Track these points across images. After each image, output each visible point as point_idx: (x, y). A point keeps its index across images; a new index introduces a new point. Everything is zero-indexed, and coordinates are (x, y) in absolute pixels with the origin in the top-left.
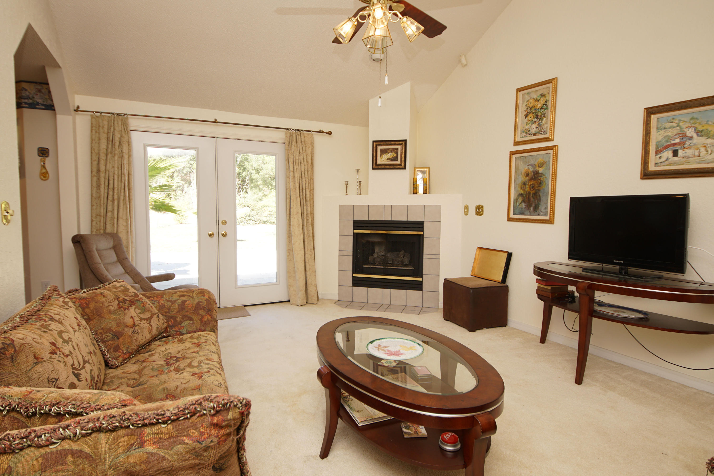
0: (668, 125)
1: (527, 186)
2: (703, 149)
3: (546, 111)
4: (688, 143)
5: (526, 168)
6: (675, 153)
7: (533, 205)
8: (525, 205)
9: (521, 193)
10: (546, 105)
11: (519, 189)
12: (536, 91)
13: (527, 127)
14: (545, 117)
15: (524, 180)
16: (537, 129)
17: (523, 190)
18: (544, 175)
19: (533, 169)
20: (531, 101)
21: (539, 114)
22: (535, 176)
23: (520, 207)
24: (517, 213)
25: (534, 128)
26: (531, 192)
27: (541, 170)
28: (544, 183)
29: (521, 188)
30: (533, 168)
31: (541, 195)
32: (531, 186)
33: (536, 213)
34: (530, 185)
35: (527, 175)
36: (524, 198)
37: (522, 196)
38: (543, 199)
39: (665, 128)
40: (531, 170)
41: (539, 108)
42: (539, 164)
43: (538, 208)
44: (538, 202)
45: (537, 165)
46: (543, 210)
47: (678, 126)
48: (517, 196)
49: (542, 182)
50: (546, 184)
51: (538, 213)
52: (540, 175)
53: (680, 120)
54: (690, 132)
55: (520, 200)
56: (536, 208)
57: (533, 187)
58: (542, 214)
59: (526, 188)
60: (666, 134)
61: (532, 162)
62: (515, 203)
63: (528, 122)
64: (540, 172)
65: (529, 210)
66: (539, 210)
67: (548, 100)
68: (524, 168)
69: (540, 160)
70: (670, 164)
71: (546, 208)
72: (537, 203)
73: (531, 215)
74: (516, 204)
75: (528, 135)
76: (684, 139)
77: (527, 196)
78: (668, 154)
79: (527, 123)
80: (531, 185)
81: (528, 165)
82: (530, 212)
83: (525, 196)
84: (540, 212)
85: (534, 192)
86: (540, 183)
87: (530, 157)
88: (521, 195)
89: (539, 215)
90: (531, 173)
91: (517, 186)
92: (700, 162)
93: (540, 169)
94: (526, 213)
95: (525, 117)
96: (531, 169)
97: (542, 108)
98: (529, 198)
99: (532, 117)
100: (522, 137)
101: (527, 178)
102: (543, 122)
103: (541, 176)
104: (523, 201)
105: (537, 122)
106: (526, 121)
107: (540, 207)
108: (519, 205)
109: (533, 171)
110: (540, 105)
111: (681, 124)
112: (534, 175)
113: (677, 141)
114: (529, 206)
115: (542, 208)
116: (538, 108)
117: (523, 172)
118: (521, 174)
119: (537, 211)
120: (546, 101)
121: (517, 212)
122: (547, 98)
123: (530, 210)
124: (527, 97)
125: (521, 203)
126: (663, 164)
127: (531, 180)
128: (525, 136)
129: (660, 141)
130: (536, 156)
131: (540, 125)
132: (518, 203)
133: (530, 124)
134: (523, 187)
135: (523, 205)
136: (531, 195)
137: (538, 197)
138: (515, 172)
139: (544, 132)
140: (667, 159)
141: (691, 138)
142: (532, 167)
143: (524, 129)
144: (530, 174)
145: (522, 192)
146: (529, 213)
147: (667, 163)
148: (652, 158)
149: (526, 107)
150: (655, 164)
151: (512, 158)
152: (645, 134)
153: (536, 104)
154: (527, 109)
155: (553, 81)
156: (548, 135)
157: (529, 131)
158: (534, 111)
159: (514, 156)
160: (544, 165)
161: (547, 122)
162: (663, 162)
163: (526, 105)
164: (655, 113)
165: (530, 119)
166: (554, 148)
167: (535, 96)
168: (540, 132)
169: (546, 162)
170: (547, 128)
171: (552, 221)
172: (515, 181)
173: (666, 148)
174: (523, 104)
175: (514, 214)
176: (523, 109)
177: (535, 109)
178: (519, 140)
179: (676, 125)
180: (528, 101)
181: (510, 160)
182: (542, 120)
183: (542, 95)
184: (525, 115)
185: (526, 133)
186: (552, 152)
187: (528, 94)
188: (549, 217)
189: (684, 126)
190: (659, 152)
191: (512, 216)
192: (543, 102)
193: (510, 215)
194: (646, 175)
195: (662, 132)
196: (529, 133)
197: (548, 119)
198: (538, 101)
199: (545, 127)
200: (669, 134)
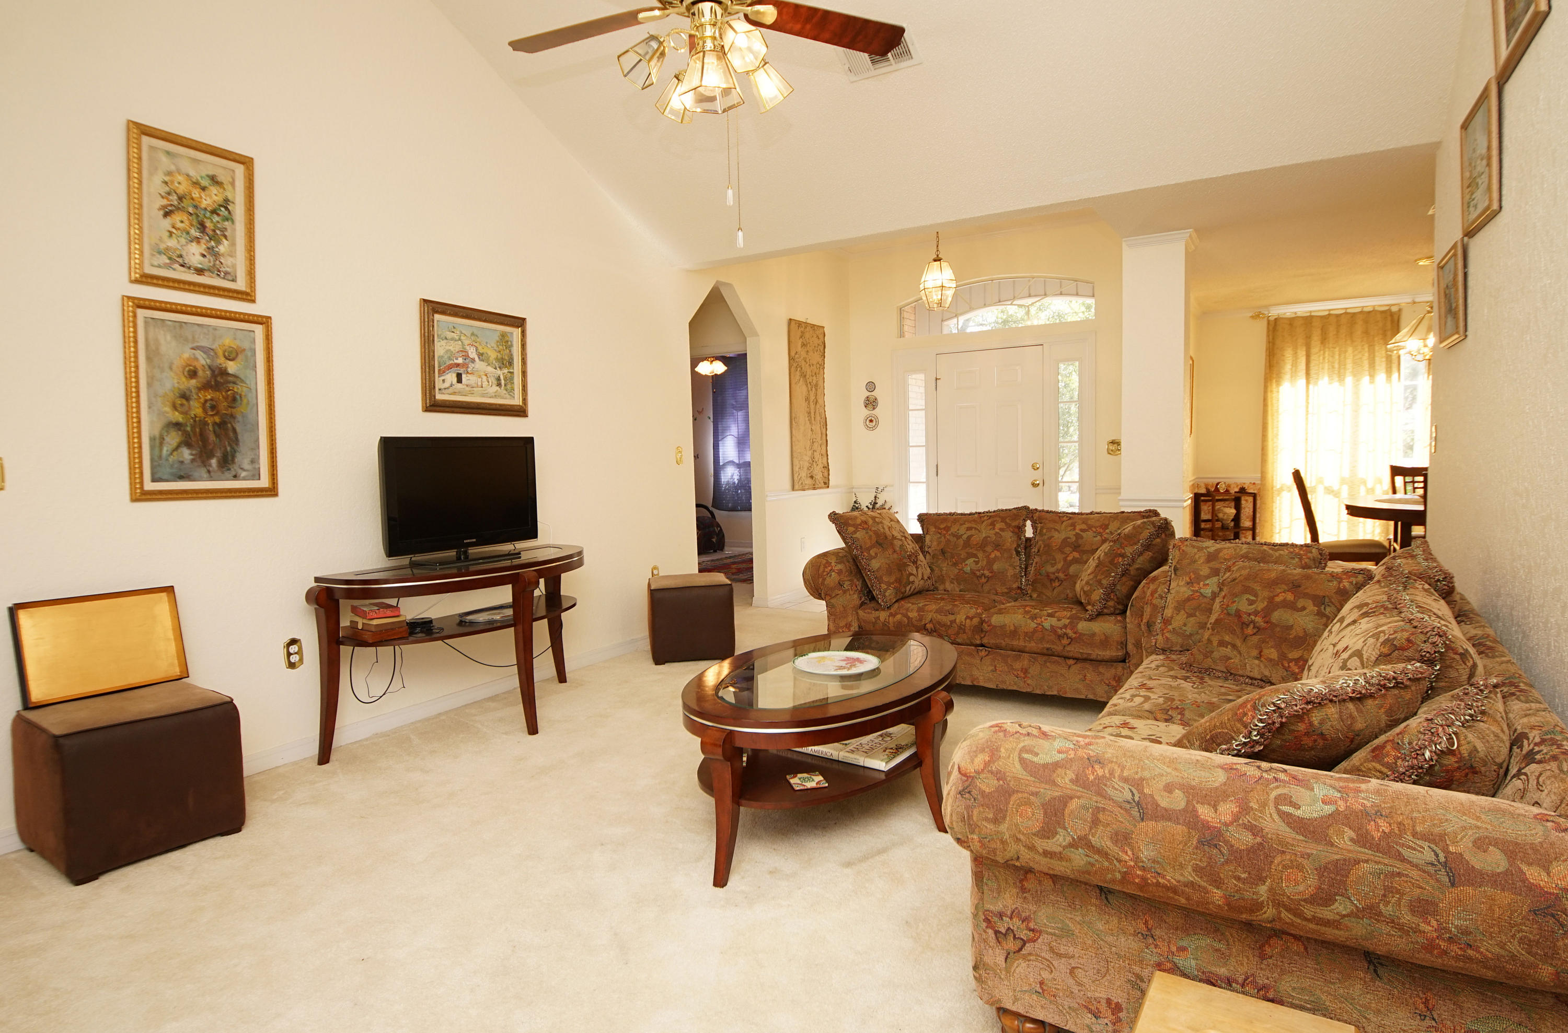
0: (450, 335)
1: (194, 403)
2: (484, 378)
3: (226, 223)
4: (471, 366)
5: (186, 355)
6: (459, 380)
7: (219, 454)
8: (192, 454)
9: (174, 421)
10: (226, 209)
11: (167, 409)
12: (196, 161)
13: (172, 243)
14: (226, 237)
15: (182, 387)
16: (206, 260)
17: (181, 413)
18: (242, 381)
19: (208, 361)
20: (180, 178)
21: (208, 224)
22: (216, 381)
23: (171, 459)
24: (165, 477)
25: (194, 253)
26: (210, 420)
27: (232, 367)
28: (245, 401)
29: (175, 407)
30: (209, 358)
31: (238, 429)
32: (208, 405)
33: (227, 474)
34: (202, 400)
35: (193, 374)
36: (186, 434)
37: (180, 430)
38: (244, 437)
39: (446, 339)
40: (203, 362)
41: (206, 209)
42: (225, 351)
43: (233, 457)
44: (230, 445)
45: (220, 353)
46: (246, 464)
47: (460, 339)
48: (163, 429)
49: (238, 397)
50: (248, 403)
51: (234, 473)
52: (231, 379)
53: (460, 331)
54: (472, 354)
55: (173, 439)
56: (227, 462)
57: (213, 407)
58: (243, 474)
59: (190, 408)
60: (448, 348)
61: (204, 343)
62: (157, 450)
63: (174, 231)
64: (230, 371)
65: (205, 466)
66: (236, 467)
67: (230, 198)
68: (176, 352)
69: (228, 341)
70: (454, 393)
71: (255, 461)
72: (229, 449)
73: (211, 479)
74: (161, 450)
75: (176, 266)
76: (467, 361)
77: (198, 430)
78: (451, 377)
79: (171, 233)
80: (206, 401)
81: (193, 349)
82: (209, 472)
83: (189, 429)
84: (240, 471)
85: (217, 419)
86: (234, 399)
87: (196, 327)
88: (177, 425)
89: (235, 477)
90: (204, 371)
91: (159, 399)
92: (483, 395)
93: (231, 363)
94: (196, 474)
95: (162, 212)
96: (202, 359)
97: (214, 212)
98: (203, 437)
99: (187, 223)
100: (156, 263)
101: (193, 382)
102: (222, 249)
103: (234, 383)
104: (187, 444)
105: (203, 241)
106: (166, 223)
107: (239, 458)
108: (171, 454)
109: (209, 367)
110: (209, 201)
111: (462, 338)
112: (214, 375)
113: (460, 361)
114: (204, 455)
115: (243, 460)
116: (203, 206)
117: (178, 363)
118: (171, 368)
119: (229, 469)
120: (227, 201)
121: (165, 471)
122: (229, 196)
123: (210, 465)
124: (166, 163)
125: (176, 449)
126: (447, 391)
127: (206, 386)
128: (168, 266)
129: (442, 356)
130: (215, 329)
131: (212, 252)
132: (165, 449)
133: (183, 241)
134: (182, 405)
135: (186, 454)
136: (211, 428)
137: (231, 434)
138: (149, 359)
139: (226, 273)
140: (451, 385)
141: (473, 361)
142: (205, 356)
143: (162, 246)
144: (200, 373)
145: (178, 417)
146: (205, 475)
147: (451, 390)
148: (437, 382)
149: (167, 189)
150: (440, 390)
151: (135, 316)
152: (428, 341)
153: (196, 193)
154: (169, 194)
155: (246, 162)
156: (241, 284)
157: (181, 256)
158: (191, 210)
159: (141, 313)
160: (240, 357)
161: (232, 254)
162: (448, 388)
163: (166, 183)
164: (437, 312)
165: (179, 225)
166: (265, 321)
167: (192, 173)
168: (216, 270)
169: (244, 350)
170: (234, 266)
171: (272, 491)
172: (149, 385)
173: (450, 367)
174: (151, 174)
175: (154, 480)
176: (154, 186)
177: (196, 207)
178: (149, 270)
179: (457, 338)
180: (169, 173)
181: (129, 322)
182: (219, 242)
183: (214, 179)
184: (163, 207)
185: (170, 258)
186: (259, 330)
187: (168, 153)
188: (264, 482)
189: (466, 342)
190: (442, 373)
191: (149, 486)
192: (219, 199)
193: (142, 483)
194: (433, 406)
195: (443, 343)
196: (180, 260)
197: (233, 244)
198: (204, 189)
199: (227, 261)
200: (451, 348)
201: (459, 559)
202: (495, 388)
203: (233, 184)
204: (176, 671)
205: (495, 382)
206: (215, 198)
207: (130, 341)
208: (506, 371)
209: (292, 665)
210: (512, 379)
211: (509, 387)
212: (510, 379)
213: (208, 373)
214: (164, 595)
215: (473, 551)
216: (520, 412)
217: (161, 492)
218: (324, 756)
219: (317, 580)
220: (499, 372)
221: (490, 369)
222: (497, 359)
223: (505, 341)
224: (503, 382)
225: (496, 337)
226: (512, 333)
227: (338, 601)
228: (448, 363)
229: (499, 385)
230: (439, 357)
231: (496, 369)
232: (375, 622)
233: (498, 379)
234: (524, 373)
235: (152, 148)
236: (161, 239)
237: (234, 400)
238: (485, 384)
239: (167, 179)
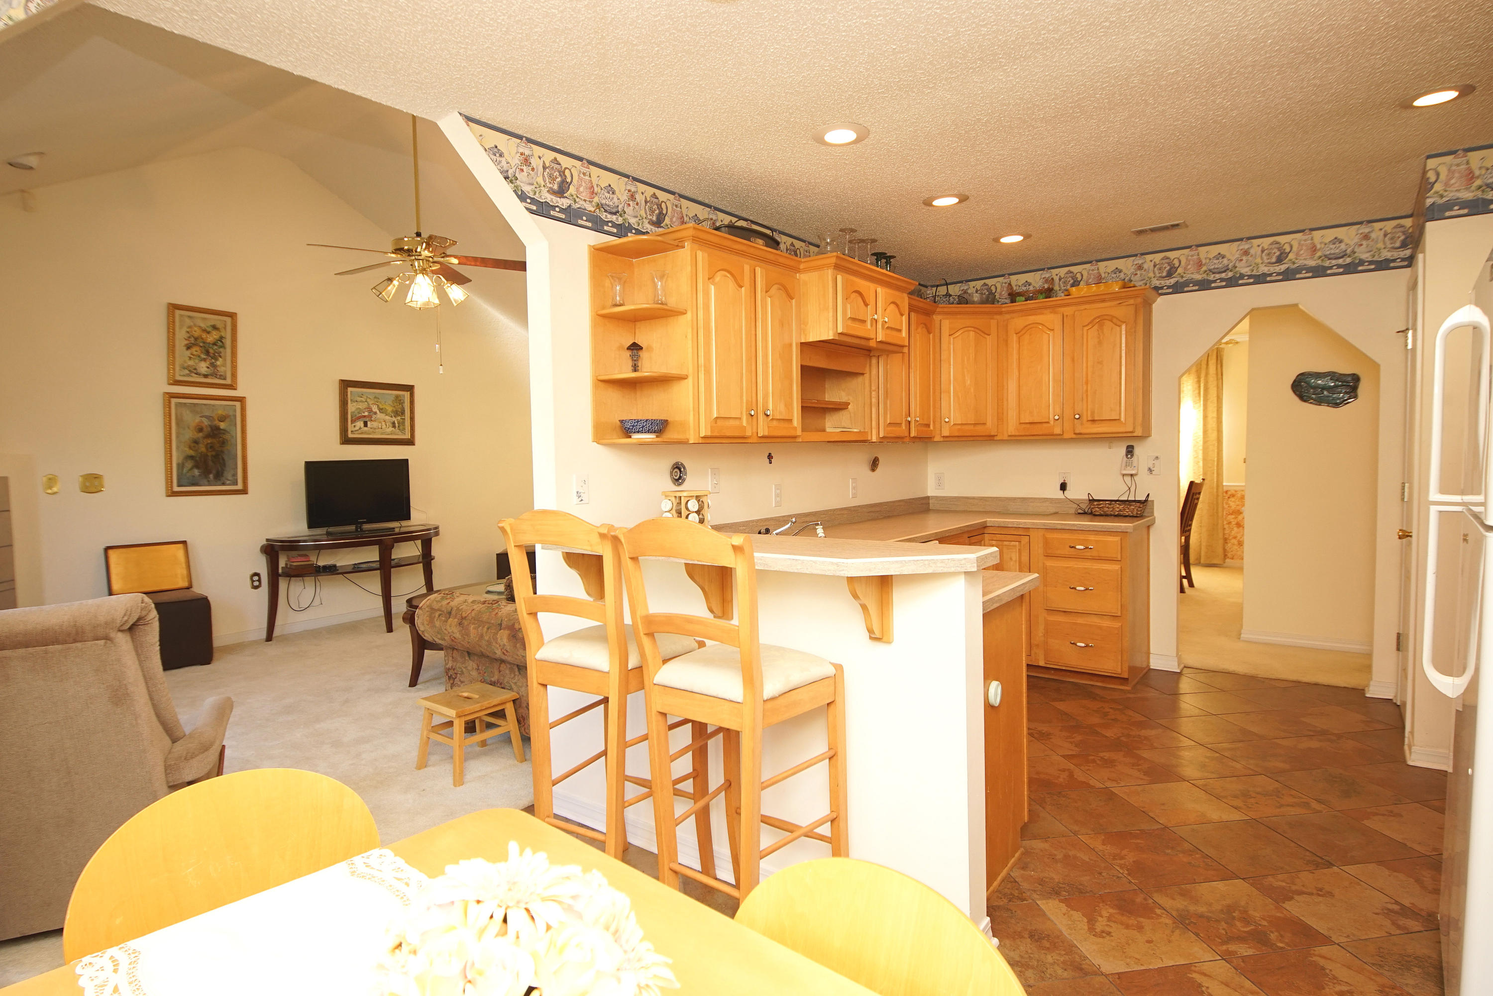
0: (359, 399)
1: (201, 445)
2: (384, 423)
3: (221, 349)
4: (374, 416)
5: (197, 421)
6: (366, 424)
7: (214, 472)
8: (199, 472)
9: (190, 455)
10: (221, 342)
11: (187, 449)
12: (205, 319)
13: (191, 363)
14: (220, 356)
15: (195, 437)
16: (209, 369)
17: (194, 451)
18: (228, 433)
19: (209, 423)
20: (196, 329)
21: (211, 351)
22: (213, 433)
23: (188, 475)
24: (184, 484)
25: (203, 367)
26: (209, 454)
27: (222, 425)
28: (229, 443)
29: (190, 448)
30: (210, 421)
31: (226, 459)
32: (209, 446)
33: (219, 482)
34: (205, 443)
35: (201, 430)
36: (196, 462)
37: (192, 459)
38: (229, 463)
39: (357, 401)
40: (206, 424)
41: (210, 343)
42: (218, 417)
43: (223, 473)
44: (221, 467)
45: (216, 418)
46: (229, 477)
47: (366, 401)
48: (184, 459)
49: (226, 441)
50: (231, 444)
51: (223, 482)
52: (222, 432)
53: (367, 397)
54: (375, 409)
55: (189, 464)
56: (218, 476)
57: (211, 447)
58: (228, 482)
59: (199, 448)
60: (358, 407)
61: (207, 414)
62: (180, 470)
63: (192, 356)
64: (222, 427)
65: (206, 478)
66: (224, 479)
67: (223, 336)
68: (192, 419)
69: (220, 412)
70: (362, 433)
71: (235, 475)
72: (220, 469)
73: (210, 485)
74: (183, 470)
75: (193, 374)
76: (371, 414)
77: (203, 459)
78: (360, 424)
79: (190, 358)
80: (208, 444)
81: (201, 417)
82: (208, 481)
83: (198, 459)
84: (226, 481)
85: (214, 453)
87: (202, 405)
88: (191, 457)
89: (224, 484)
90: (207, 428)
91: (182, 444)
92: (382, 434)
93: (222, 423)
94: (201, 483)
95: (186, 348)
96: (206, 422)
97: (214, 344)
98: (205, 463)
99: (199, 351)
100: (182, 374)
101: (201, 434)
102: (218, 363)
103: (224, 434)
104: (197, 466)
105: (208, 360)
106: (188, 353)
107: (225, 474)
108: (188, 472)
109: (210, 426)
110: (212, 339)
111: (368, 400)
112: (212, 430)
113: (366, 414)
114: (206, 472)
115: (228, 475)
116: (208, 342)
117: (193, 425)
118: (189, 428)
119: (220, 480)
120: (221, 337)
121: (185, 481)
122: (223, 334)
123: (210, 478)
124: (188, 322)
125: (191, 469)
126: (357, 432)
127: (208, 436)
128: (188, 375)
129: (354, 412)
130: (213, 405)
131: (213, 365)
132: (185, 469)
133: (197, 361)
134: (194, 447)
135: (196, 472)
136: (210, 458)
137: (221, 461)
138: (177, 424)
139: (221, 375)
140: (360, 428)
141: (375, 413)
142: (207, 420)
143: (186, 365)
144: (205, 429)
145: (192, 453)
146: (207, 483)
147: (360, 431)
148: (350, 427)
149: (188, 335)
150: (352, 431)
151: (170, 402)
152: (344, 403)
153: (204, 336)
154: (189, 337)
155: (232, 316)
156: (228, 381)
157: (195, 369)
158: (201, 344)
159: (174, 401)
160: (228, 420)
161: (224, 365)
162: (358, 430)
163: (188, 332)
164: (350, 387)
165: (195, 353)
166: (241, 400)
167: (202, 325)
168: (215, 375)
169: (230, 416)
170: (225, 372)
171: (244, 491)
172: (177, 437)
173: (359, 418)
174: (181, 328)
175: (179, 486)
176: (181, 335)
177: (204, 343)
178: (178, 378)
179: (364, 400)
180: (190, 327)
181: (167, 405)
182: (217, 360)
183: (215, 327)
184: (186, 345)
185: (190, 371)
186: (238, 404)
187: (190, 317)
188: (240, 486)
189: (371, 402)
190: (353, 421)
191: (176, 489)
192: (217, 337)
193: (172, 487)
194: (346, 440)
195: (355, 404)
196: (195, 371)
197: (225, 360)
198: (208, 333)
199: (221, 370)
200: (361, 407)
201: (357, 530)
202: (391, 429)
203: (225, 328)
204: (186, 584)
205: (391, 425)
206: (215, 337)
207: (167, 415)
208: (399, 418)
209: (256, 587)
210: (403, 423)
211: (401, 427)
212: (401, 423)
213: (209, 429)
214: (181, 545)
215: (366, 527)
216: (410, 442)
217: (181, 492)
218: (269, 638)
219: (268, 540)
220: (394, 419)
221: (388, 418)
222: (393, 411)
223: (399, 400)
224: (397, 425)
225: (393, 398)
226: (404, 396)
227: (277, 552)
228: (358, 416)
229: (394, 426)
230: (351, 412)
231: (392, 417)
232: (295, 564)
233: (394, 423)
234: (412, 419)
235: (181, 316)
236: (185, 362)
237: (223, 443)
238: (384, 426)
239: (188, 330)
